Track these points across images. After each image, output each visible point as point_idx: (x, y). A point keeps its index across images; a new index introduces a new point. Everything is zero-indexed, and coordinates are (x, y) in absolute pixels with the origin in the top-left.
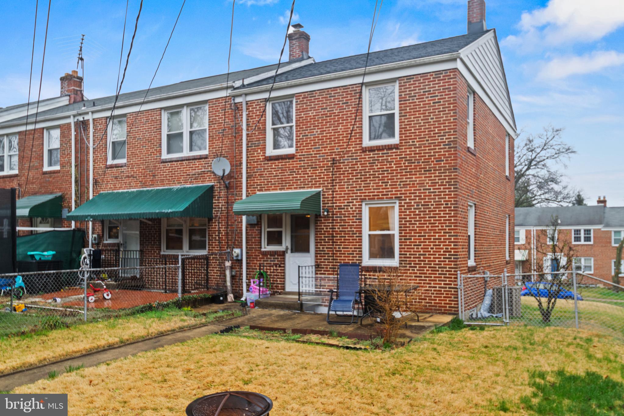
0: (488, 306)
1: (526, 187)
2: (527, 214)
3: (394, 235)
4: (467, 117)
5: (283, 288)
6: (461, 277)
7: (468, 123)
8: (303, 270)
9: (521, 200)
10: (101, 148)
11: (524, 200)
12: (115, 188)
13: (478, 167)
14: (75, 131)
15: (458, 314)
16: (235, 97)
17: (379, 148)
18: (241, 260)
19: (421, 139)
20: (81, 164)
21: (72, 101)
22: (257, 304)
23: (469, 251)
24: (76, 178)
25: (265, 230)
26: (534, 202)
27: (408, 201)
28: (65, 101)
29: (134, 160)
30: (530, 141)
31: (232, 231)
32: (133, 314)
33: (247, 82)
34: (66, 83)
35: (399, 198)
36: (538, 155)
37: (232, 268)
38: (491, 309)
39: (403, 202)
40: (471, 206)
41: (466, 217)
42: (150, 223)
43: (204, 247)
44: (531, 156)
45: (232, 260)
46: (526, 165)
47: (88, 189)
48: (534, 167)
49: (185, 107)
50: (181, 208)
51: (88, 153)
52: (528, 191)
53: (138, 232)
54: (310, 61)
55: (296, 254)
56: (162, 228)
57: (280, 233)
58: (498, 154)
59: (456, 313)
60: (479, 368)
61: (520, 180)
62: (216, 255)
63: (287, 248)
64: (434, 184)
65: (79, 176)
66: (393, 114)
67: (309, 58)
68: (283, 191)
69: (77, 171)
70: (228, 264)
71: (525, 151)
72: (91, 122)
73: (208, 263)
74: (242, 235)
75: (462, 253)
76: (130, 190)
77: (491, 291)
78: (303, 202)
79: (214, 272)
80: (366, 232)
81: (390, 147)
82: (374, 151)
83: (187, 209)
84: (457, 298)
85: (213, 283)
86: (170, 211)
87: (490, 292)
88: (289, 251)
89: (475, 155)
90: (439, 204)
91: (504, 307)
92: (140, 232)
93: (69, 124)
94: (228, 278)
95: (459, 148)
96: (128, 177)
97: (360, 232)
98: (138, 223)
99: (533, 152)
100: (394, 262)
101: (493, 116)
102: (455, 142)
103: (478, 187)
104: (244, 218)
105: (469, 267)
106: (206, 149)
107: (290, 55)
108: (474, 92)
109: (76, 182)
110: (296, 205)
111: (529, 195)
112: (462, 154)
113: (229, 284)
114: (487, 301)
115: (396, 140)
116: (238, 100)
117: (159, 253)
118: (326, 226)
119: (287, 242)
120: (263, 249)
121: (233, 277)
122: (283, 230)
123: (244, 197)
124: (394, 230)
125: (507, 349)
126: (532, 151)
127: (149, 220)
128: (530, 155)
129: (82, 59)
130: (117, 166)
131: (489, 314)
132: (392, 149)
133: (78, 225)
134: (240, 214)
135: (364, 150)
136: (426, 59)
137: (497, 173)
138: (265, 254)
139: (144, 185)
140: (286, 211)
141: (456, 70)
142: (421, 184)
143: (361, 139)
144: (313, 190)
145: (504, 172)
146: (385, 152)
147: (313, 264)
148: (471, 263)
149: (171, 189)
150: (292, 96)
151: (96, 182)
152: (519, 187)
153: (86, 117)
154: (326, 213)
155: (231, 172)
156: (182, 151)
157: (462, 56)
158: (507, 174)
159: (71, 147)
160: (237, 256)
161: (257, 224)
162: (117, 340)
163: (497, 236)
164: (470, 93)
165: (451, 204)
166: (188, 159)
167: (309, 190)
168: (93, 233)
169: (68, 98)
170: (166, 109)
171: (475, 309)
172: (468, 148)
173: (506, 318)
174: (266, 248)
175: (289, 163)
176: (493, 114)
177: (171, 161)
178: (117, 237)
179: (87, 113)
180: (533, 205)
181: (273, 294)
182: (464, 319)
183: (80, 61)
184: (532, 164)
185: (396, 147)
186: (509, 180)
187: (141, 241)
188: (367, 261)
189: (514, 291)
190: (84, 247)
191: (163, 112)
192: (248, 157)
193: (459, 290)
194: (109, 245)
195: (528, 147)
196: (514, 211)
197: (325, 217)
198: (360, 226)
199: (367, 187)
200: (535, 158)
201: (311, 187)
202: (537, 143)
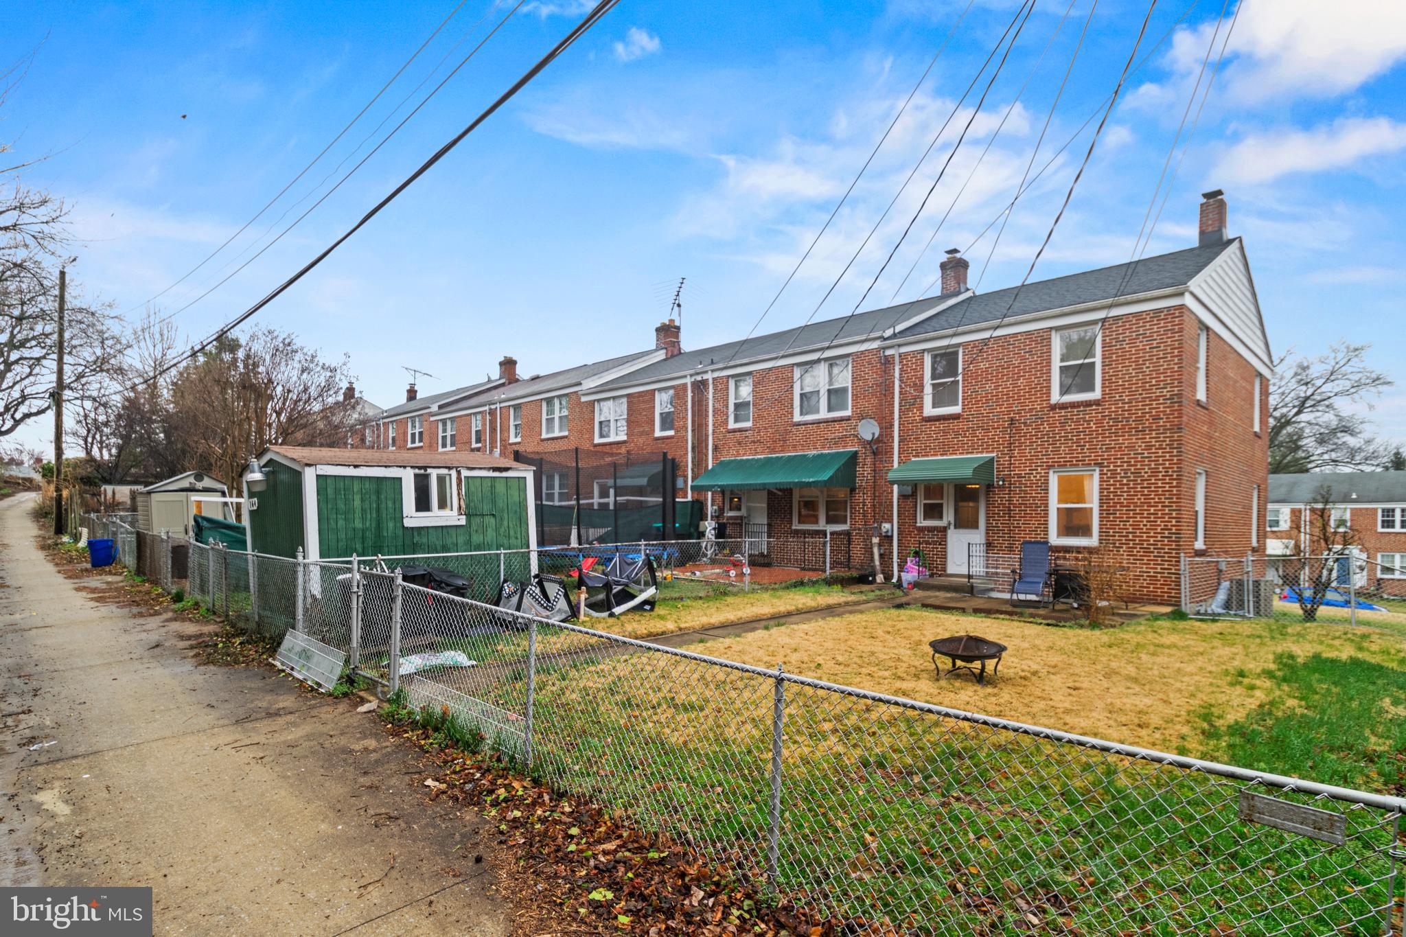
0: (1223, 602)
1: (1295, 442)
2: (1294, 485)
3: (1091, 509)
4: (1197, 361)
5: (944, 569)
6: (1184, 560)
7: (1198, 368)
8: (973, 548)
9: (1285, 461)
10: (721, 413)
11: (1289, 462)
12: (738, 455)
13: (1211, 423)
14: (692, 392)
15: (1180, 606)
16: (885, 348)
17: (1073, 405)
18: (892, 536)
19: (1132, 393)
20: (699, 427)
21: (670, 354)
22: (916, 585)
23: (1196, 531)
24: (693, 444)
25: (921, 502)
26: (1310, 466)
27: (1112, 467)
28: (661, 355)
29: (760, 424)
30: (1305, 368)
31: (880, 504)
32: (787, 588)
33: (899, 328)
34: (662, 334)
35: (1100, 465)
36: (1319, 391)
37: (880, 545)
38: (1227, 605)
39: (1105, 469)
40: (1200, 474)
41: (1193, 488)
42: (780, 493)
43: (845, 522)
44: (1305, 392)
45: (880, 535)
46: (1294, 407)
47: (707, 456)
48: (1310, 409)
49: (823, 362)
50: (825, 476)
51: (707, 416)
52: (1299, 448)
53: (765, 505)
54: (969, 294)
55: (961, 531)
56: (794, 500)
57: (941, 505)
58: (1242, 403)
59: (1178, 604)
60: (1213, 648)
61: (1284, 432)
62: (859, 529)
63: (949, 524)
64: (1149, 447)
65: (696, 442)
66: (1093, 364)
67: (968, 290)
68: (945, 457)
69: (693, 436)
70: (875, 540)
71: (1293, 384)
72: (711, 382)
73: (849, 539)
74: (892, 507)
75: (1186, 532)
76: (756, 457)
77: (1228, 583)
78: (975, 470)
79: (857, 550)
80: (1054, 504)
81: (1088, 404)
82: (1067, 408)
83: (831, 478)
84: (1179, 585)
85: (856, 561)
86: (811, 480)
87: (1226, 584)
88: (952, 527)
89: (1207, 409)
90: (1155, 472)
91: (1246, 598)
92: (768, 505)
93: (685, 385)
94: (876, 557)
95: (1185, 402)
96: (754, 442)
97: (1047, 505)
98: (765, 493)
99: (1309, 386)
100: (1093, 541)
101: (1235, 354)
102: (1180, 395)
103: (1211, 449)
104: (895, 487)
105: (1196, 551)
106: (847, 409)
107: (943, 288)
108: (1208, 329)
109: (693, 448)
110: (968, 472)
111: (1301, 454)
112: (1188, 410)
113: (877, 563)
114: (1222, 596)
115: (1097, 394)
116: (888, 352)
117: (790, 528)
118: (1000, 498)
119: (949, 516)
120: (918, 525)
121: (881, 556)
122: (944, 502)
123: (896, 465)
124: (1092, 502)
125: (1248, 637)
126: (1307, 384)
127: (780, 490)
128: (1303, 391)
129: (679, 305)
130: (740, 430)
131: (1224, 611)
132: (1091, 405)
133: (696, 496)
134: (893, 483)
135: (1053, 407)
136: (1142, 295)
137: (1240, 429)
138: (922, 529)
139: (773, 451)
140: (949, 481)
141: (1182, 307)
142: (1131, 448)
143: (1048, 394)
144: (984, 455)
145: (1252, 426)
146: (1082, 409)
147: (983, 541)
148: (1199, 545)
149: (805, 456)
150: (958, 345)
151: (716, 448)
152: (1281, 442)
153: (705, 377)
154: (1001, 483)
155: (881, 435)
156: (818, 411)
157: (1192, 289)
158: (1257, 428)
159: (687, 410)
160: (887, 532)
161: (912, 495)
162: (794, 608)
163: (1239, 513)
164: (1201, 330)
165: (1173, 472)
166: (826, 421)
167: (979, 455)
168: (712, 505)
169: (664, 351)
170: (798, 365)
171: (1203, 603)
172: (1198, 401)
173: (1249, 612)
174: (922, 522)
175: (953, 425)
176: (1236, 351)
177: (805, 424)
178: (739, 509)
179: (706, 372)
180: (1307, 471)
181: (932, 576)
182: (1188, 612)
183: (676, 308)
184: (1307, 405)
185: (1097, 403)
186: (1259, 437)
187: (768, 514)
188: (1055, 539)
189: (1262, 584)
190: (702, 520)
191: (795, 368)
192: (900, 418)
193: (1182, 577)
194: (731, 518)
195: (1299, 377)
196: (1266, 480)
197: (999, 487)
198: (1045, 499)
199: (1056, 451)
200: (1313, 394)
201: (982, 452)
202: (1316, 370)
